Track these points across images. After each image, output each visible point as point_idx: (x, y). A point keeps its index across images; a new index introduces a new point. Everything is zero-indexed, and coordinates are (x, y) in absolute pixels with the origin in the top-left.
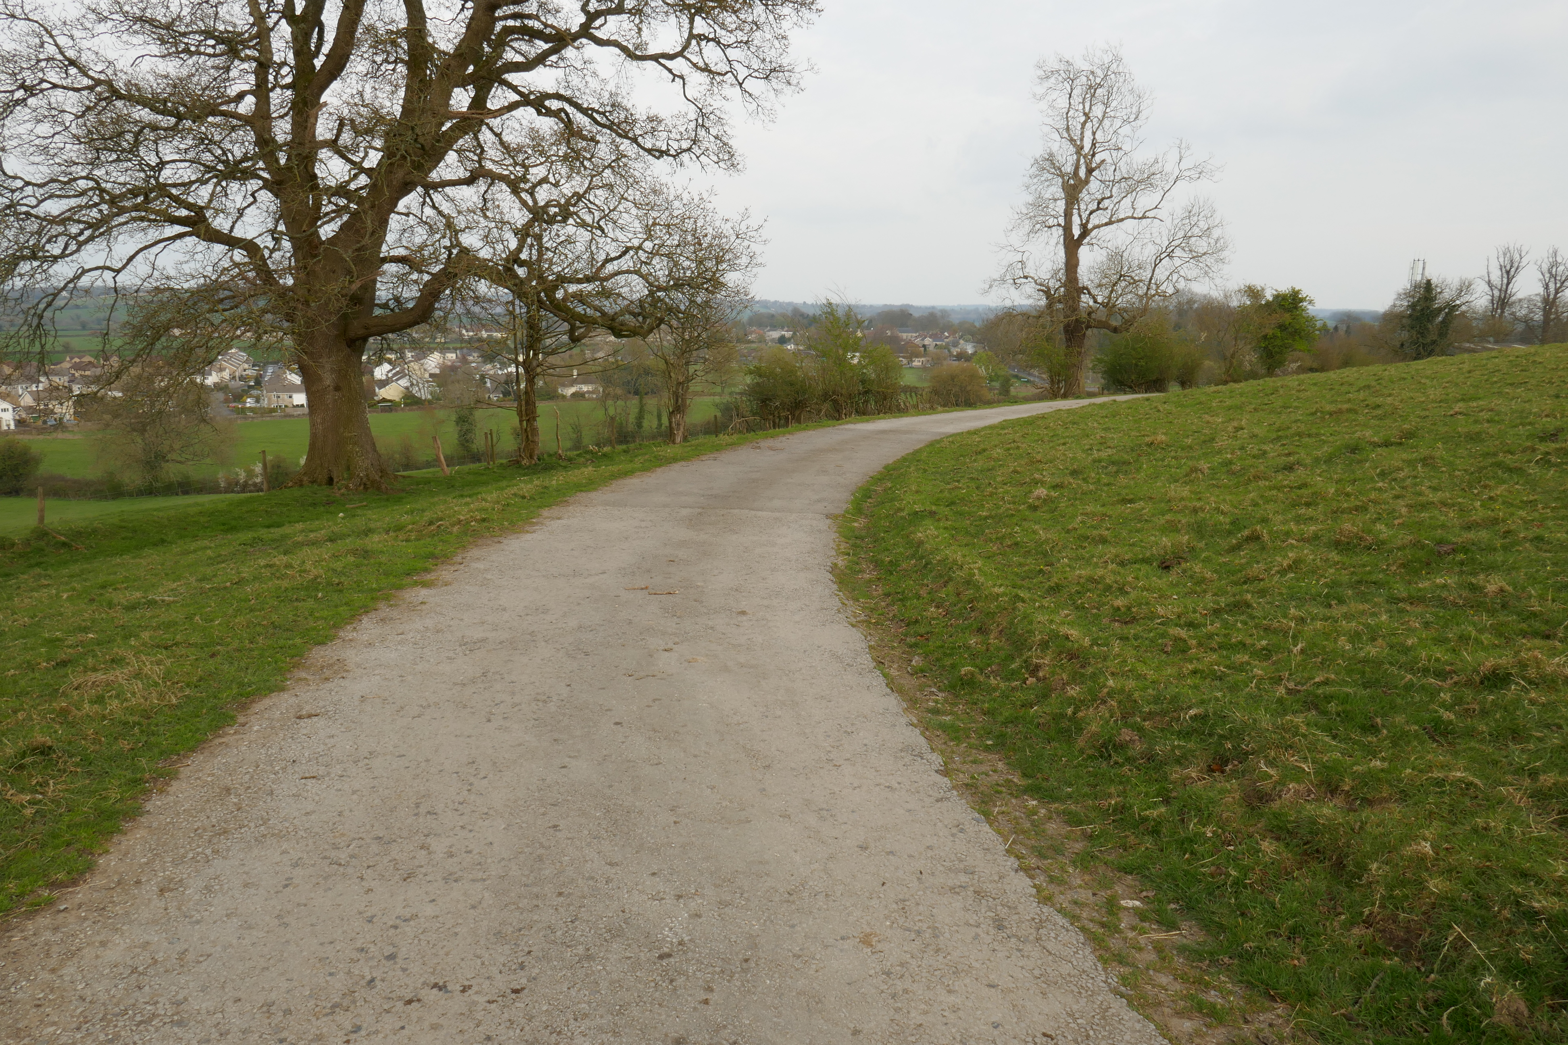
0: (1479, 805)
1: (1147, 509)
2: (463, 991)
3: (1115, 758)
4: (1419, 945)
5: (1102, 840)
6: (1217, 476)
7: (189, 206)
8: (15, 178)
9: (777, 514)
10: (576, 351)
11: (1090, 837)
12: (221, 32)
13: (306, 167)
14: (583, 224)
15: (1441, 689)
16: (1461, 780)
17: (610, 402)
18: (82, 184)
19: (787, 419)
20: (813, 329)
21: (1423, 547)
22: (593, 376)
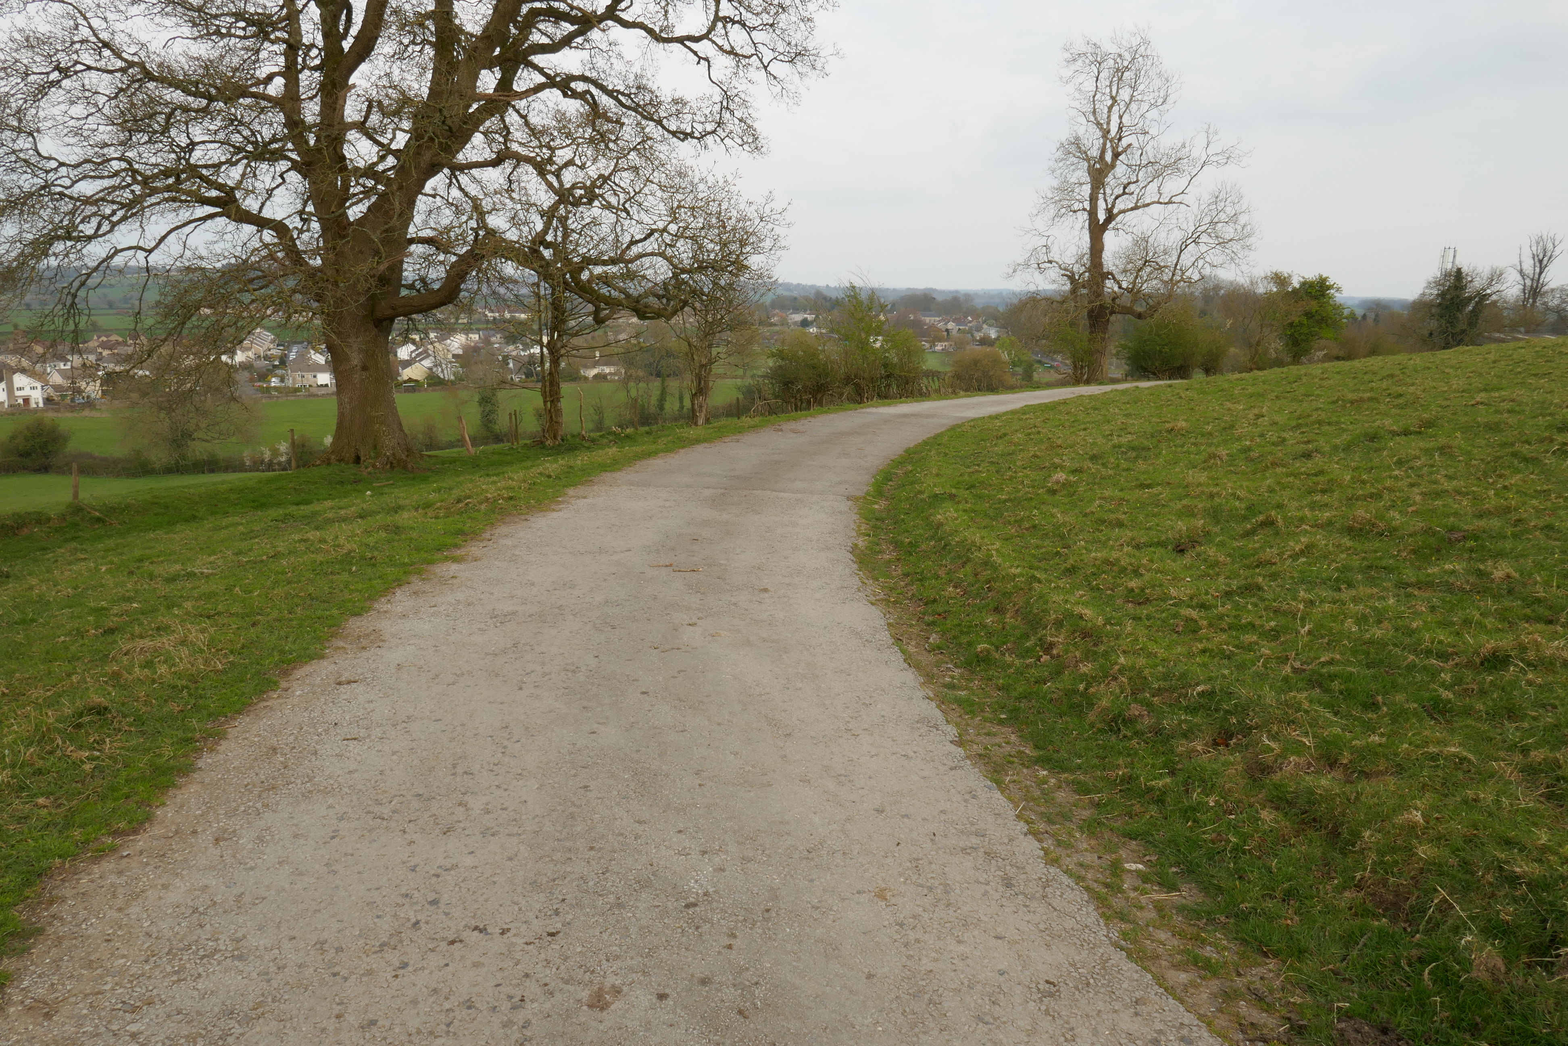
0: (1472, 779)
1: (1165, 494)
2: (503, 933)
3: (1124, 731)
4: (1407, 907)
5: (1109, 808)
6: (1235, 463)
7: (220, 187)
8: (50, 158)
9: (799, 496)
10: (600, 332)
11: (1097, 805)
12: (252, 14)
13: (335, 148)
14: (609, 207)
15: (1442, 670)
16: (1455, 755)
17: (632, 384)
18: (116, 165)
19: (809, 402)
20: (835, 312)
21: (1434, 534)
22: (616, 358)
